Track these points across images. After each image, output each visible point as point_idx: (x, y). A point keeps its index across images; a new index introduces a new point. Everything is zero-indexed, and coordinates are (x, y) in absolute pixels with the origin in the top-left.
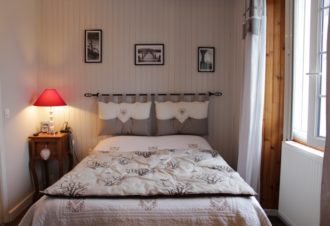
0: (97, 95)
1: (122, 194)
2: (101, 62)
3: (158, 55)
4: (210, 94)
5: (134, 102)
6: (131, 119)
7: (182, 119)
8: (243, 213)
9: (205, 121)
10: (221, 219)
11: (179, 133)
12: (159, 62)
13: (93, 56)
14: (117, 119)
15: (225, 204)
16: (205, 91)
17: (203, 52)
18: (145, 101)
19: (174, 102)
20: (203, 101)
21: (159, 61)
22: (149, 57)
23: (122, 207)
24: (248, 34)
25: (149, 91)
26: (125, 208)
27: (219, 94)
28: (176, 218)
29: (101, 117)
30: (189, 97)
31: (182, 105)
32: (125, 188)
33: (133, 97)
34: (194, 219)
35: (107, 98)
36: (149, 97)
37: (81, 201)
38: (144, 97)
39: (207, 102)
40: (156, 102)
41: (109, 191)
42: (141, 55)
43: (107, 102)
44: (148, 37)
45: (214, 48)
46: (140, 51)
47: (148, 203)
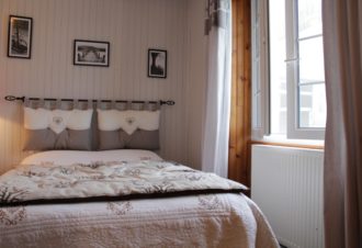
0: (23, 99)
1: (82, 196)
2: (29, 58)
3: (102, 54)
4: (162, 103)
5: (71, 109)
6: (67, 129)
7: (130, 130)
8: (239, 211)
9: (156, 132)
10: (214, 219)
11: (126, 148)
12: (104, 63)
13: (19, 49)
14: (49, 129)
15: (216, 201)
16: (155, 98)
17: (154, 56)
18: (85, 108)
19: (120, 110)
20: (154, 110)
21: (103, 61)
22: (90, 56)
23: (83, 212)
24: (213, 28)
25: (90, 97)
26: (88, 213)
27: (171, 103)
28: (159, 223)
29: (26, 126)
30: (138, 105)
31: (130, 114)
32: (85, 190)
33: (71, 103)
34: (181, 222)
35: (36, 102)
36: (90, 104)
37: (21, 209)
38: (84, 103)
39: (158, 112)
40: (99, 110)
41: (63, 193)
42: (81, 54)
43: (36, 108)
44: (91, 32)
45: (166, 51)
46: (80, 49)
47: (121, 206)
